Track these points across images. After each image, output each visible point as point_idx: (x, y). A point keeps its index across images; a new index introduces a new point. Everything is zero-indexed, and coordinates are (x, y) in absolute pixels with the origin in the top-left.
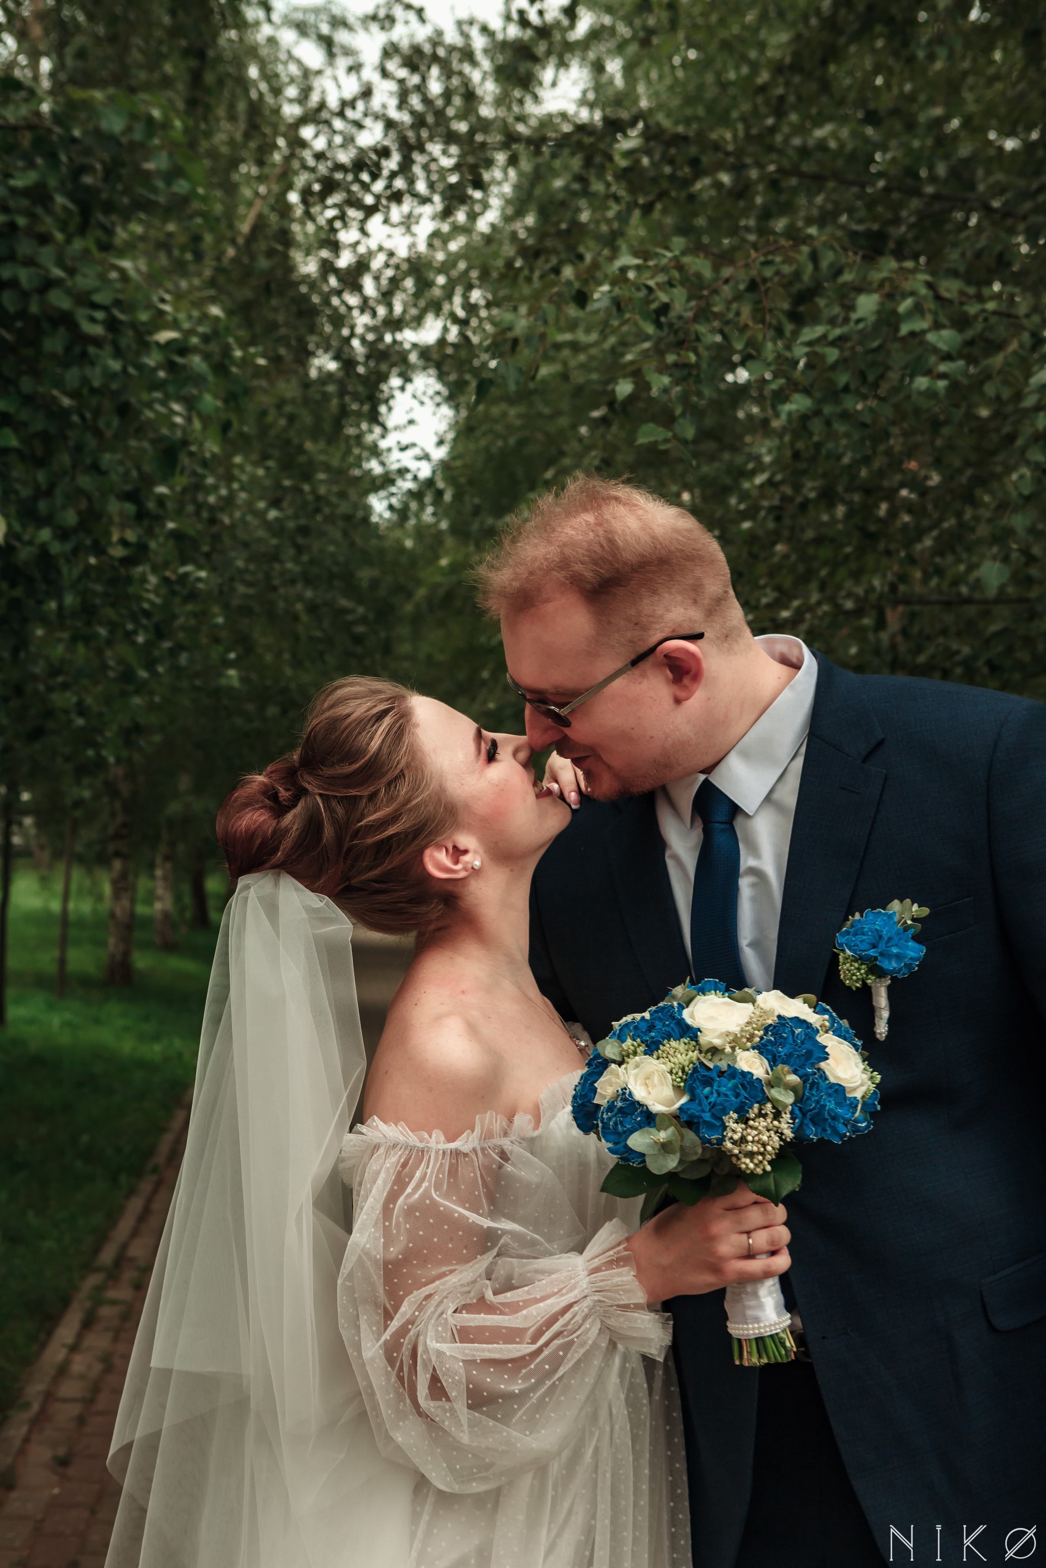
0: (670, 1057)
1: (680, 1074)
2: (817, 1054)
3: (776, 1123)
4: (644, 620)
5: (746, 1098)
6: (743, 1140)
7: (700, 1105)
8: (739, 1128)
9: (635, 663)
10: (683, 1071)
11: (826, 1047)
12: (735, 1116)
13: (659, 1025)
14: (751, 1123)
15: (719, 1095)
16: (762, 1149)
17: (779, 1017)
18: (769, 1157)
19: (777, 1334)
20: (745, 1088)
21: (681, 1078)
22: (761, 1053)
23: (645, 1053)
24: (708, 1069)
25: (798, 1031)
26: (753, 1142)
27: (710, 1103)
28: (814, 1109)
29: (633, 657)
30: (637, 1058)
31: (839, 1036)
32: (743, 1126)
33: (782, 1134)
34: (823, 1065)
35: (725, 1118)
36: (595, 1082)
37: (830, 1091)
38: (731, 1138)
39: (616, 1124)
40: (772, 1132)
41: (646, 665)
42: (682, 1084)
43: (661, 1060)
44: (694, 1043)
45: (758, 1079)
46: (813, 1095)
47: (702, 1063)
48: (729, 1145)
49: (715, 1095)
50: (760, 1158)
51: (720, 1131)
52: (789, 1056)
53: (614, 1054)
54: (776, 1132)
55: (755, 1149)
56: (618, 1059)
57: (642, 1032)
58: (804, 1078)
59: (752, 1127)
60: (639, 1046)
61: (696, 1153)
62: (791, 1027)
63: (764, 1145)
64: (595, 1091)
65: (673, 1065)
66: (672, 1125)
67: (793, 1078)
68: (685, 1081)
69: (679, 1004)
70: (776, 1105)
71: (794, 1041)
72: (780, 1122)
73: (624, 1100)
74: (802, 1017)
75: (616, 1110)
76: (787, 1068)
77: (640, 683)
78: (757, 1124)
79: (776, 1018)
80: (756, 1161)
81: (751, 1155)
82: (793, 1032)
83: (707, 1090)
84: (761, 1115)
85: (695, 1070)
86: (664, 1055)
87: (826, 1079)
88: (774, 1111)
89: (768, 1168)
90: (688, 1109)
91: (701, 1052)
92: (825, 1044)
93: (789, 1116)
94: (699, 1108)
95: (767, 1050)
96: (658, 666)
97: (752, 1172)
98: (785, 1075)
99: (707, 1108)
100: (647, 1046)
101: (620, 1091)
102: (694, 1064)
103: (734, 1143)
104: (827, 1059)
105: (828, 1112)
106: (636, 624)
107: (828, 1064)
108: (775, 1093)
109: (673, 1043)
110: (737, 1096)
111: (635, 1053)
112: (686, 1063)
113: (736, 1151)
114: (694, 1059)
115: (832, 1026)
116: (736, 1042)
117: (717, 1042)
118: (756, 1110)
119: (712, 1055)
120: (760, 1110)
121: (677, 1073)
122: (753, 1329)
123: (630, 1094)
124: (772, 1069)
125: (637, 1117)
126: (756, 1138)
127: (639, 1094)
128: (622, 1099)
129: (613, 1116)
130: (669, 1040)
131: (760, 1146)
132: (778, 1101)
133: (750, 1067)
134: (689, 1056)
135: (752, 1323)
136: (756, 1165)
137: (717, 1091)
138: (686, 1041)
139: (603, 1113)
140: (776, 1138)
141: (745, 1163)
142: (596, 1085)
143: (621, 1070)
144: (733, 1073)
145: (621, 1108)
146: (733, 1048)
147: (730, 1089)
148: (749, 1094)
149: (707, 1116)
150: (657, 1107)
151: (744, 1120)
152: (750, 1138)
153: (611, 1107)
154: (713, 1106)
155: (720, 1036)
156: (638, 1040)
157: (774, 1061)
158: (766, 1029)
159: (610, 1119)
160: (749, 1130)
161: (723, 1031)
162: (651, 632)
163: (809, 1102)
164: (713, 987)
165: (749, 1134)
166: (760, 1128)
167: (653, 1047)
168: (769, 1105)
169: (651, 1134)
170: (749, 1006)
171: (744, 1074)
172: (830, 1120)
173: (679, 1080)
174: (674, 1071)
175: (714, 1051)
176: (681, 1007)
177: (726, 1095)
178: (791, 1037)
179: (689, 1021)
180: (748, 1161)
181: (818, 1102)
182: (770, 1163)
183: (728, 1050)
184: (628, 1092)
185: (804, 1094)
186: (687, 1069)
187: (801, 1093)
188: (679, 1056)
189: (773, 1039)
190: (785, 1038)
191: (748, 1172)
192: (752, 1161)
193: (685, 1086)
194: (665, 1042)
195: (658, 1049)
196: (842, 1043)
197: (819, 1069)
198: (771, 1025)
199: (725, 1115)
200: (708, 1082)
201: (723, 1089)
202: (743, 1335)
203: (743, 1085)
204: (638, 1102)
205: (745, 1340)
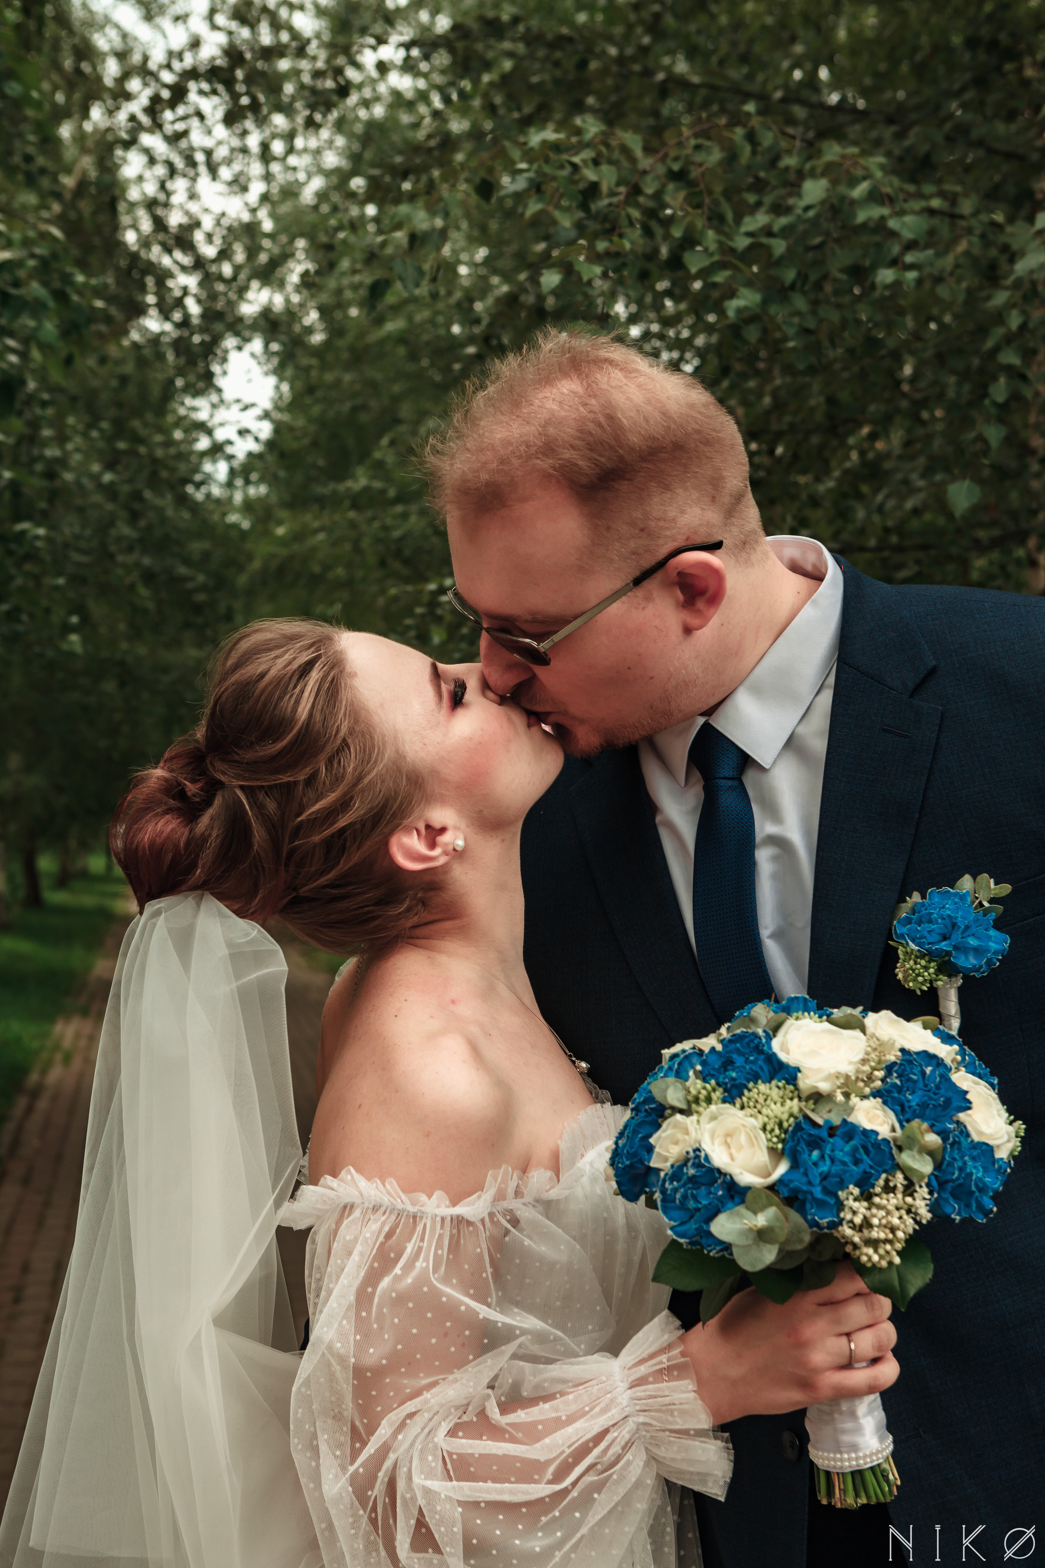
0: (759, 1106)
1: (777, 1131)
2: (955, 1104)
3: (909, 1200)
4: (652, 524)
5: (871, 1167)
6: (867, 1224)
7: (806, 1174)
8: (861, 1207)
9: (637, 582)
10: (780, 1125)
11: (966, 1092)
12: (856, 1191)
13: (739, 1061)
14: (877, 1200)
15: (833, 1161)
16: (891, 1236)
17: (902, 1050)
18: (899, 1246)
19: (879, 1465)
20: (867, 1152)
21: (777, 1137)
22: (885, 1103)
23: (724, 1101)
24: (814, 1124)
25: (928, 1070)
26: (879, 1226)
27: (821, 1174)
28: (958, 1179)
29: (637, 573)
30: (713, 1107)
31: (973, 1074)
32: (865, 1204)
33: (916, 1214)
34: (962, 1116)
35: (842, 1194)
36: (650, 1136)
37: (975, 1153)
38: (851, 1221)
39: (685, 1197)
40: (903, 1212)
41: (652, 585)
42: (780, 1146)
43: (748, 1111)
44: (791, 1087)
45: (884, 1140)
46: (955, 1159)
47: (806, 1117)
48: (848, 1231)
49: (828, 1162)
50: (888, 1247)
51: (835, 1211)
52: (923, 1106)
53: (678, 1100)
54: (909, 1212)
55: (882, 1236)
56: (683, 1106)
57: (714, 1069)
58: (943, 1134)
59: (879, 1207)
60: (714, 1090)
61: (801, 1241)
62: (921, 1066)
63: (893, 1230)
64: (650, 1149)
65: (766, 1119)
66: (771, 1204)
67: (932, 1139)
68: (783, 1141)
69: (765, 1031)
70: (908, 1174)
71: (926, 1086)
72: (914, 1199)
73: (698, 1165)
74: (932, 1051)
75: (685, 1178)
76: (925, 1126)
77: (644, 608)
78: (884, 1202)
79: (899, 1054)
80: (881, 1251)
81: (874, 1243)
82: (923, 1073)
83: (815, 1154)
84: (889, 1189)
85: (798, 1127)
86: (751, 1104)
87: (968, 1135)
88: (905, 1183)
89: (897, 1260)
90: (791, 1181)
91: (800, 1098)
92: (965, 1088)
93: (926, 1190)
94: (805, 1180)
95: (893, 1098)
96: (668, 585)
97: (874, 1265)
98: (922, 1134)
99: (818, 1180)
100: (725, 1090)
101: (692, 1154)
102: (796, 1118)
103: (853, 1227)
104: (970, 1108)
105: (976, 1185)
106: (642, 530)
107: (970, 1116)
108: (907, 1158)
109: (762, 1087)
110: (857, 1162)
111: (709, 1100)
112: (785, 1117)
113: (856, 1239)
114: (795, 1110)
115: (964, 1059)
116: (848, 1087)
117: (824, 1087)
118: (881, 1182)
119: (815, 1104)
120: (887, 1181)
121: (772, 1130)
122: (849, 1460)
123: (707, 1158)
124: (902, 1127)
125: (717, 1189)
126: (884, 1221)
127: (719, 1158)
128: (694, 1164)
129: (681, 1187)
130: (756, 1083)
131: (888, 1231)
132: (911, 1169)
133: (870, 1121)
134: (787, 1107)
135: (848, 1453)
136: (881, 1257)
137: (829, 1156)
138: (780, 1084)
139: (664, 1181)
140: (910, 1221)
141: (867, 1255)
142: (652, 1140)
143: (690, 1121)
144: (850, 1131)
145: (694, 1176)
146: (847, 1095)
147: (847, 1154)
148: (872, 1160)
149: (818, 1192)
150: (745, 1178)
151: (867, 1196)
152: (875, 1221)
153: (677, 1173)
154: (825, 1177)
155: (827, 1078)
156: (713, 1082)
157: (904, 1114)
158: (889, 1068)
159: (676, 1190)
160: (874, 1211)
161: (832, 1071)
162: (661, 542)
163: (950, 1169)
164: (801, 1006)
165: (874, 1216)
166: (890, 1207)
167: (735, 1092)
168: (900, 1176)
169: (742, 1217)
170: (857, 1033)
171: (866, 1133)
172: (977, 1194)
173: (775, 1140)
174: (769, 1128)
175: (817, 1097)
176: (769, 1038)
177: (844, 1163)
178: (921, 1078)
179: (783, 1057)
180: (870, 1251)
181: (961, 1169)
182: (899, 1253)
183: (840, 1098)
184: (703, 1154)
185: (943, 1158)
186: (785, 1125)
187: (939, 1157)
188: (773, 1106)
189: (898, 1082)
190: (915, 1082)
191: (869, 1265)
192: (876, 1251)
193: (783, 1149)
194: (751, 1085)
195: (741, 1095)
196: (978, 1084)
197: (958, 1123)
198: (895, 1063)
199: (842, 1189)
200: (815, 1143)
201: (839, 1155)
202: (835, 1467)
203: (865, 1148)
204: (719, 1170)
205: (838, 1473)
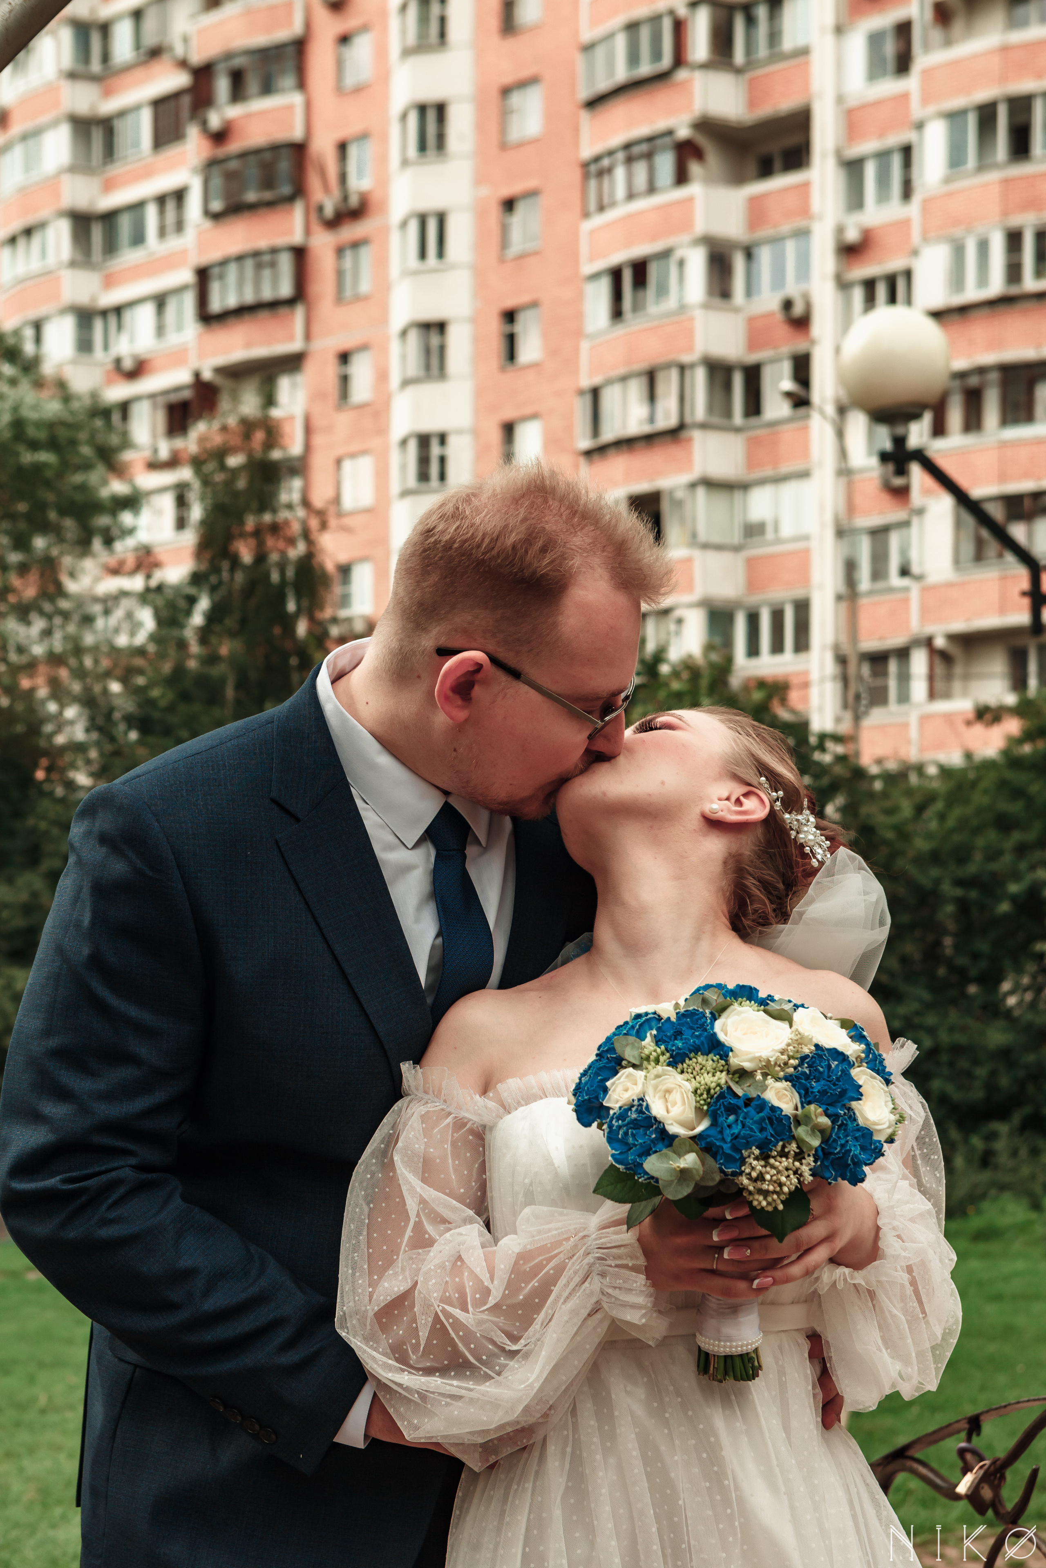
0: (695, 1073)
1: (705, 1096)
2: (851, 1094)
3: (797, 1164)
5: (772, 1135)
6: (761, 1177)
7: (721, 1132)
8: (758, 1165)
10: (708, 1091)
11: (860, 1086)
12: (757, 1152)
13: (687, 1033)
14: (772, 1161)
15: (743, 1126)
16: (778, 1189)
17: (817, 1046)
18: (783, 1197)
19: (747, 1354)
20: (771, 1123)
21: (705, 1100)
22: (794, 1086)
23: (669, 1065)
24: (736, 1095)
25: (834, 1064)
26: (770, 1181)
27: (732, 1135)
28: (838, 1153)
30: (659, 1068)
31: (873, 1070)
32: (763, 1163)
33: (801, 1175)
34: (854, 1104)
35: (745, 1153)
36: (608, 1080)
37: (858, 1134)
38: (750, 1174)
39: (626, 1134)
40: (791, 1172)
42: (705, 1107)
43: (685, 1076)
44: (723, 1062)
45: (786, 1115)
46: (839, 1138)
47: (729, 1088)
48: (745, 1181)
49: (740, 1127)
50: (775, 1197)
51: (738, 1164)
52: (823, 1093)
53: (634, 1057)
54: (795, 1173)
55: (771, 1188)
56: (637, 1063)
57: (666, 1036)
58: (834, 1118)
59: (773, 1167)
60: (663, 1054)
61: (711, 1182)
62: (828, 1061)
63: (781, 1185)
64: (606, 1090)
65: (698, 1085)
66: (692, 1151)
67: (824, 1121)
68: (709, 1104)
69: (711, 1013)
70: (801, 1145)
71: (829, 1076)
72: (801, 1164)
73: (640, 1112)
74: (840, 1049)
75: (628, 1120)
76: (820, 1110)
78: (777, 1164)
79: (813, 1048)
80: (769, 1199)
81: (766, 1193)
82: (829, 1066)
83: (732, 1118)
84: (784, 1154)
85: (722, 1096)
86: (690, 1070)
87: (855, 1120)
88: (797, 1151)
89: (781, 1207)
90: (709, 1136)
91: (728, 1072)
92: (860, 1083)
93: (812, 1159)
94: (719, 1136)
95: (800, 1083)
97: (763, 1208)
98: (817, 1117)
99: (729, 1139)
100: (671, 1056)
101: (636, 1103)
102: (721, 1088)
103: (750, 1178)
104: (860, 1099)
105: (852, 1159)
107: (860, 1104)
108: (801, 1132)
109: (701, 1059)
110: (762, 1130)
111: (657, 1061)
112: (713, 1085)
113: (751, 1188)
114: (723, 1081)
115: (867, 1056)
116: (768, 1069)
117: (747, 1065)
118: (779, 1148)
119: (739, 1077)
120: (784, 1147)
121: (702, 1095)
122: (725, 1346)
123: (647, 1107)
124: (803, 1107)
125: (651, 1133)
126: (775, 1178)
127: (657, 1109)
128: (637, 1110)
129: (624, 1126)
130: (696, 1054)
131: (776, 1185)
132: (803, 1141)
133: (779, 1099)
134: (716, 1078)
135: (725, 1341)
136: (769, 1204)
137: (741, 1121)
138: (715, 1058)
139: (612, 1118)
140: (795, 1180)
141: (757, 1200)
142: (608, 1084)
143: (640, 1074)
144: (763, 1105)
145: (635, 1119)
146: (765, 1075)
147: (755, 1122)
148: (774, 1130)
149: (727, 1147)
150: (673, 1129)
151: (765, 1157)
152: (768, 1177)
153: (623, 1115)
154: (736, 1137)
155: (750, 1060)
156: (663, 1047)
157: (807, 1097)
158: (803, 1059)
159: (620, 1127)
160: (768, 1169)
161: (757, 1055)
163: (834, 1145)
164: (746, 993)
165: (768, 1173)
166: (780, 1168)
167: (678, 1059)
168: (794, 1146)
169: (668, 1158)
170: (785, 1025)
171: (773, 1109)
172: (852, 1166)
173: (702, 1102)
174: (699, 1092)
175: (742, 1074)
176: (714, 1018)
177: (752, 1130)
178: (826, 1070)
179: (721, 1037)
180: (761, 1198)
181: (842, 1146)
182: (782, 1202)
183: (759, 1077)
184: (645, 1104)
185: (831, 1136)
186: (712, 1091)
187: (828, 1133)
188: (705, 1075)
189: (808, 1072)
190: (821, 1073)
191: (759, 1208)
192: (765, 1198)
193: (707, 1110)
194: (692, 1055)
195: (683, 1062)
196: (875, 1078)
197: (850, 1109)
198: (807, 1056)
199: (746, 1149)
200: (732, 1110)
201: (748, 1122)
202: (713, 1351)
203: (770, 1119)
204: (655, 1118)
205: (714, 1355)
